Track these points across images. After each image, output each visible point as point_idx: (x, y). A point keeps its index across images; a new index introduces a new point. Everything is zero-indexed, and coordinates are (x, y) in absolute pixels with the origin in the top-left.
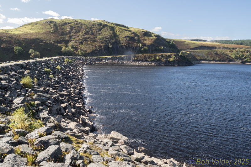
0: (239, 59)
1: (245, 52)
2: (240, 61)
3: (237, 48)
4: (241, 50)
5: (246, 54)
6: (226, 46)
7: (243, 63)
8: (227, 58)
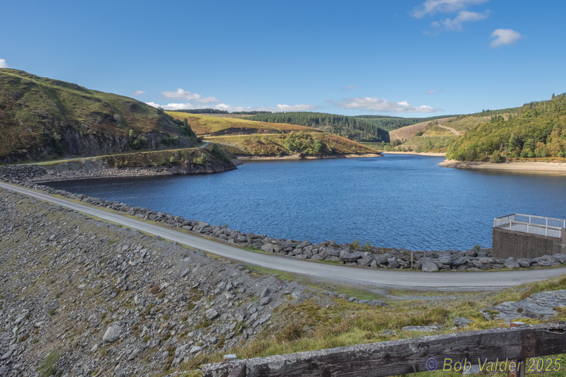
0: (295, 151)
1: (303, 138)
2: (299, 154)
3: (290, 131)
4: (298, 134)
5: (306, 142)
6: (273, 127)
7: (303, 157)
8: (279, 150)
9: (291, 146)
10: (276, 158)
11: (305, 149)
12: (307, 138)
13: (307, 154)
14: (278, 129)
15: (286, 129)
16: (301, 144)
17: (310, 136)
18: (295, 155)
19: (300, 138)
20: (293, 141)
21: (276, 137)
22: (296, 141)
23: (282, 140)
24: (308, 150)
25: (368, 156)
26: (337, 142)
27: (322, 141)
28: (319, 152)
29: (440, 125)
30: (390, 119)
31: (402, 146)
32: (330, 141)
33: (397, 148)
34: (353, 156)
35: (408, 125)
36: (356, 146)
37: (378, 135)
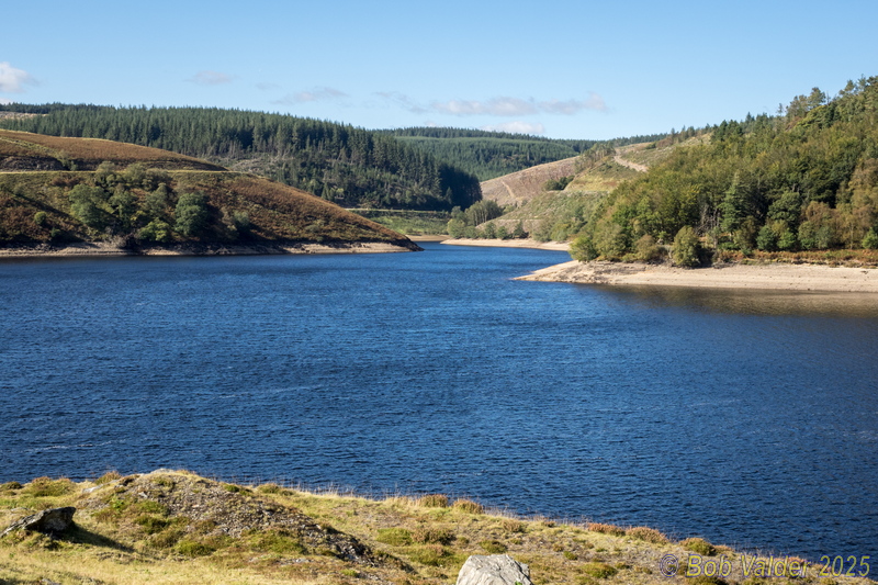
0: (109, 229)
1: (142, 186)
2: (119, 241)
3: (101, 161)
4: (126, 172)
5: (150, 198)
6: (40, 149)
7: (134, 249)
8: (45, 224)
9: (95, 211)
10: (34, 253)
11: (145, 225)
12: (155, 187)
13: (150, 241)
14: (57, 155)
15: (87, 156)
16: (131, 207)
17: (167, 180)
18: (106, 245)
19: (127, 184)
20: (106, 194)
21: (44, 183)
22: (116, 197)
23: (67, 192)
24: (155, 228)
25: (364, 248)
26: (263, 202)
27: (207, 198)
28: (192, 233)
29: (618, 160)
30: (504, 140)
31: (500, 222)
32: (240, 199)
33: (482, 227)
34: (312, 248)
35: (553, 160)
36: (327, 218)
37: (443, 186)
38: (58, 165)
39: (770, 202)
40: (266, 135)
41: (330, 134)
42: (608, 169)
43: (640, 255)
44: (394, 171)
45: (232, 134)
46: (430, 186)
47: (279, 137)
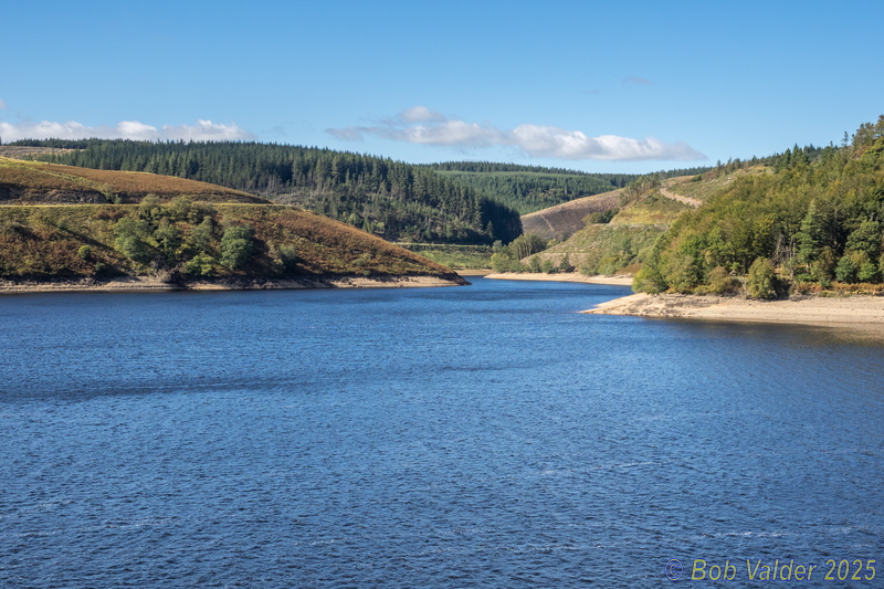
0: (153, 263)
1: (186, 220)
2: (164, 275)
3: (145, 194)
4: (170, 205)
5: (195, 231)
6: (84, 182)
7: (179, 284)
8: (89, 258)
9: (140, 245)
10: (78, 287)
11: (190, 258)
12: (200, 220)
13: (195, 276)
14: (100, 188)
15: (130, 189)
16: (176, 241)
17: (212, 213)
18: (151, 279)
19: (173, 217)
20: (151, 228)
21: (88, 216)
22: (160, 230)
23: (111, 225)
24: (200, 262)
25: (412, 282)
26: (309, 235)
27: (253, 232)
28: (237, 267)
29: (664, 192)
31: (545, 256)
32: (286, 232)
33: (527, 261)
34: (359, 282)
36: (374, 252)
37: (484, 220)
38: (101, 198)
39: (848, 232)
40: (305, 169)
41: (370, 168)
42: (654, 202)
43: (713, 287)
44: (434, 204)
45: (271, 168)
46: (471, 219)
47: (319, 170)
